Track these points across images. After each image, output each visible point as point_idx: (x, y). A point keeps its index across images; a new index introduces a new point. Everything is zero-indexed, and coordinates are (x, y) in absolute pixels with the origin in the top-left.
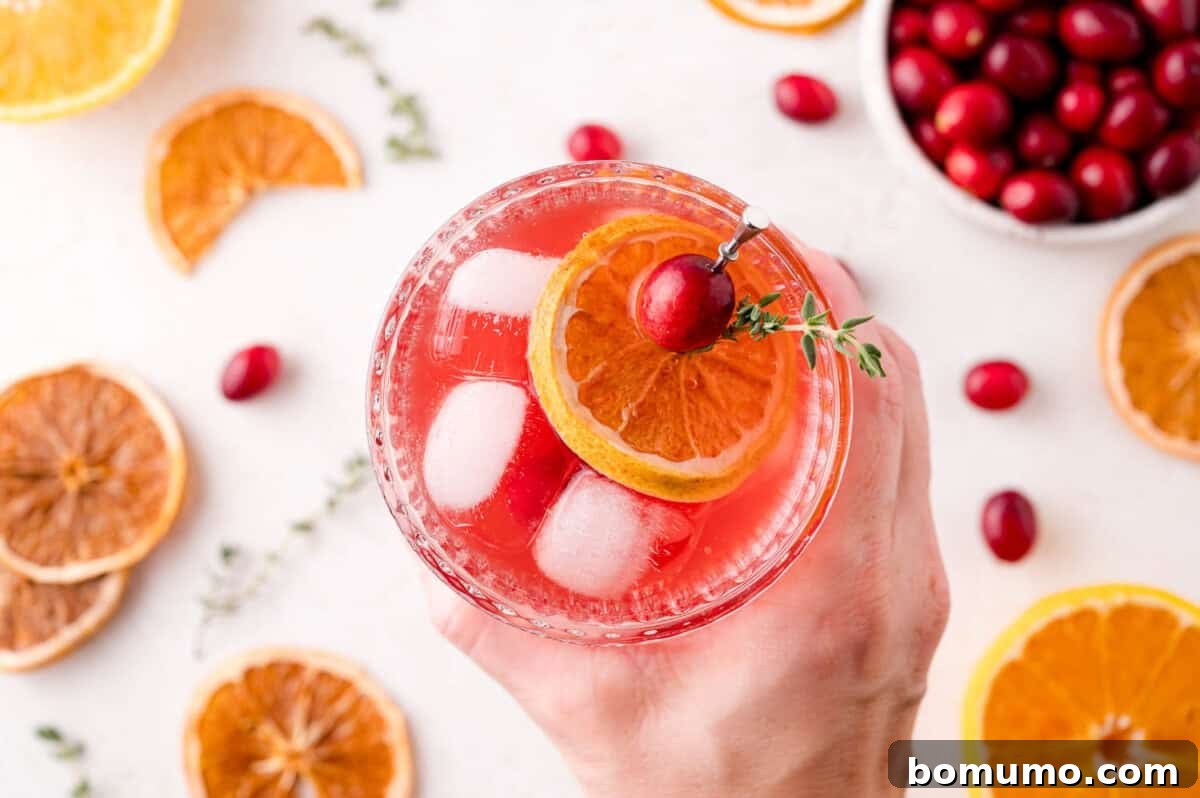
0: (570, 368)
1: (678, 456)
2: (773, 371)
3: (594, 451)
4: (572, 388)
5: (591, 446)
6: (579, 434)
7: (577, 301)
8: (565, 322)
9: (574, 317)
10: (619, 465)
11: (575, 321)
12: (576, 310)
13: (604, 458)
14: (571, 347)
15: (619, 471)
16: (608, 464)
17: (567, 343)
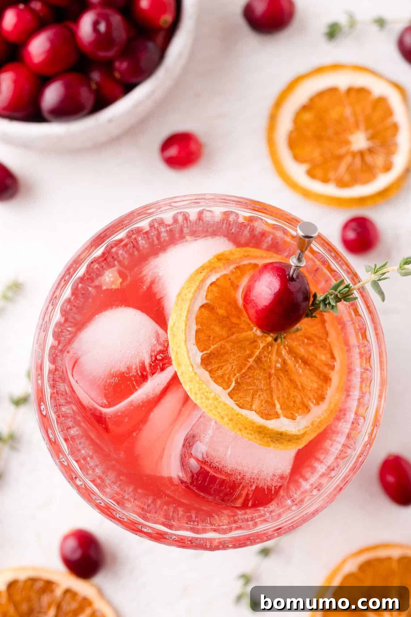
0: (198, 341)
1: (267, 416)
2: (332, 368)
3: (210, 402)
4: (198, 356)
5: (208, 399)
6: (200, 389)
7: (206, 296)
8: (196, 308)
9: (203, 306)
10: (227, 415)
11: (203, 309)
12: (205, 302)
13: (216, 407)
14: (199, 327)
15: (226, 419)
16: (219, 413)
17: (197, 324)
